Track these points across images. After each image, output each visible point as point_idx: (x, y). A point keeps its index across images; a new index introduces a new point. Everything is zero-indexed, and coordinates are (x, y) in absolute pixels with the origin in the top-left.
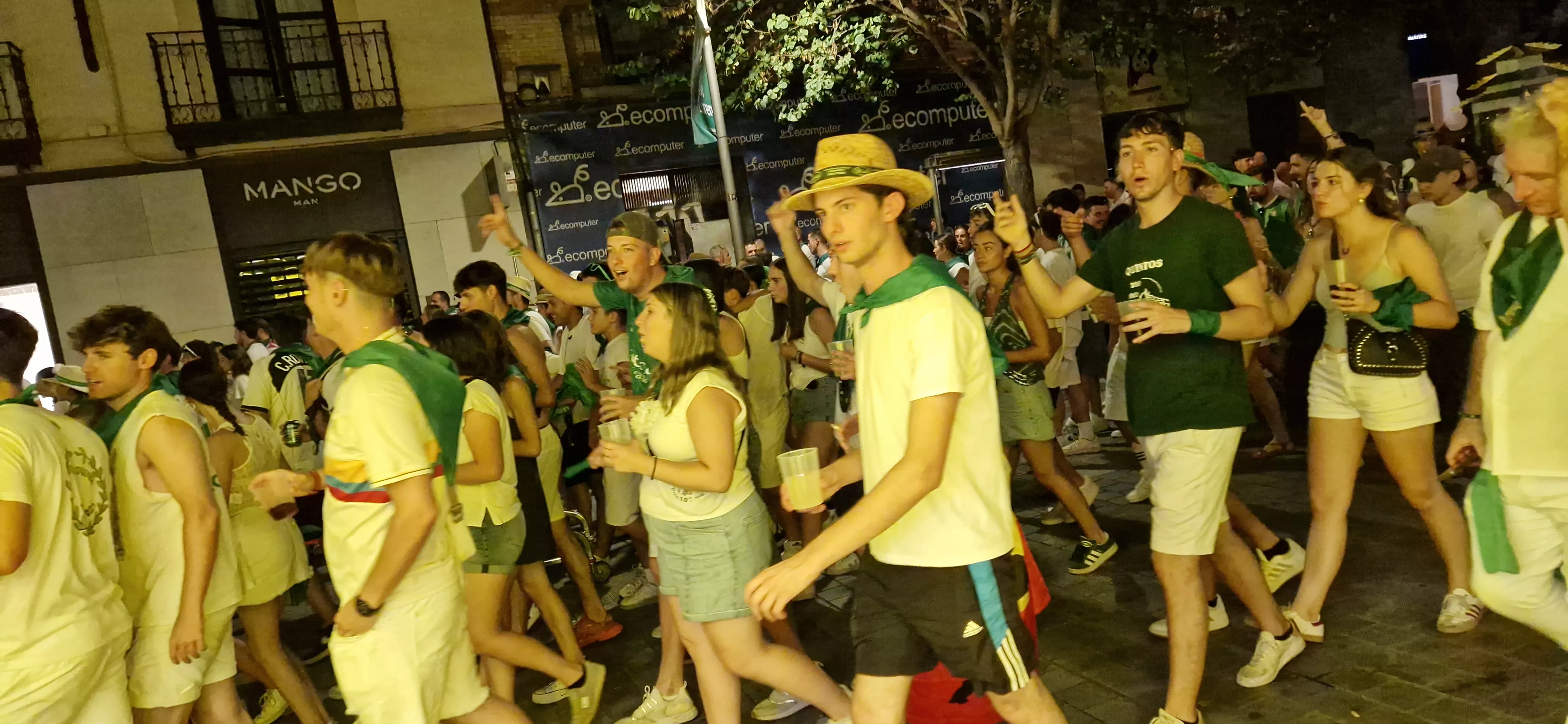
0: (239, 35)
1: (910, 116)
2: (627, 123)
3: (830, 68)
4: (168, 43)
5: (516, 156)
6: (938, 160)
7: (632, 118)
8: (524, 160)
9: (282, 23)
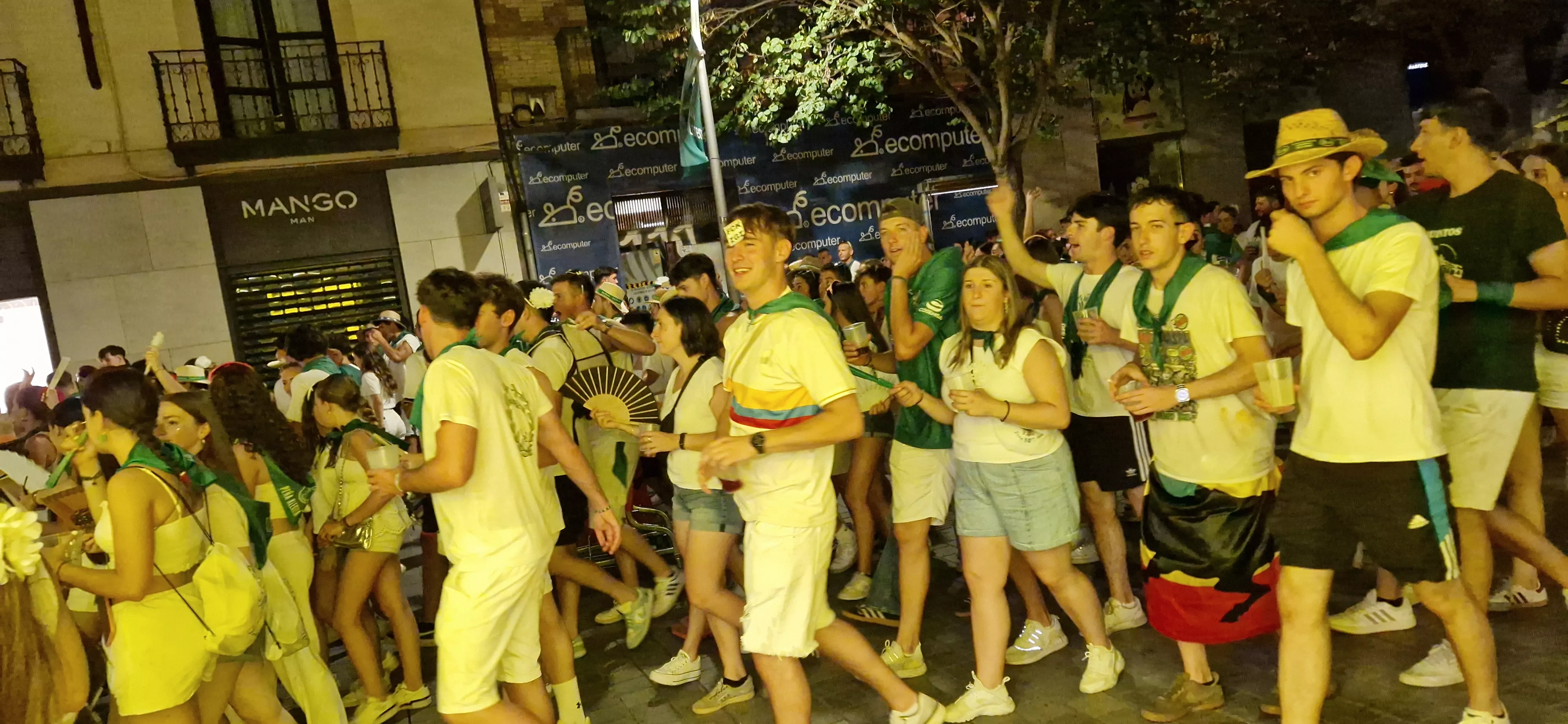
0: (240, 54)
1: (903, 141)
2: (621, 145)
3: (822, 92)
4: (170, 61)
5: (510, 176)
6: (931, 185)
7: (626, 140)
8: (518, 180)
9: (282, 43)
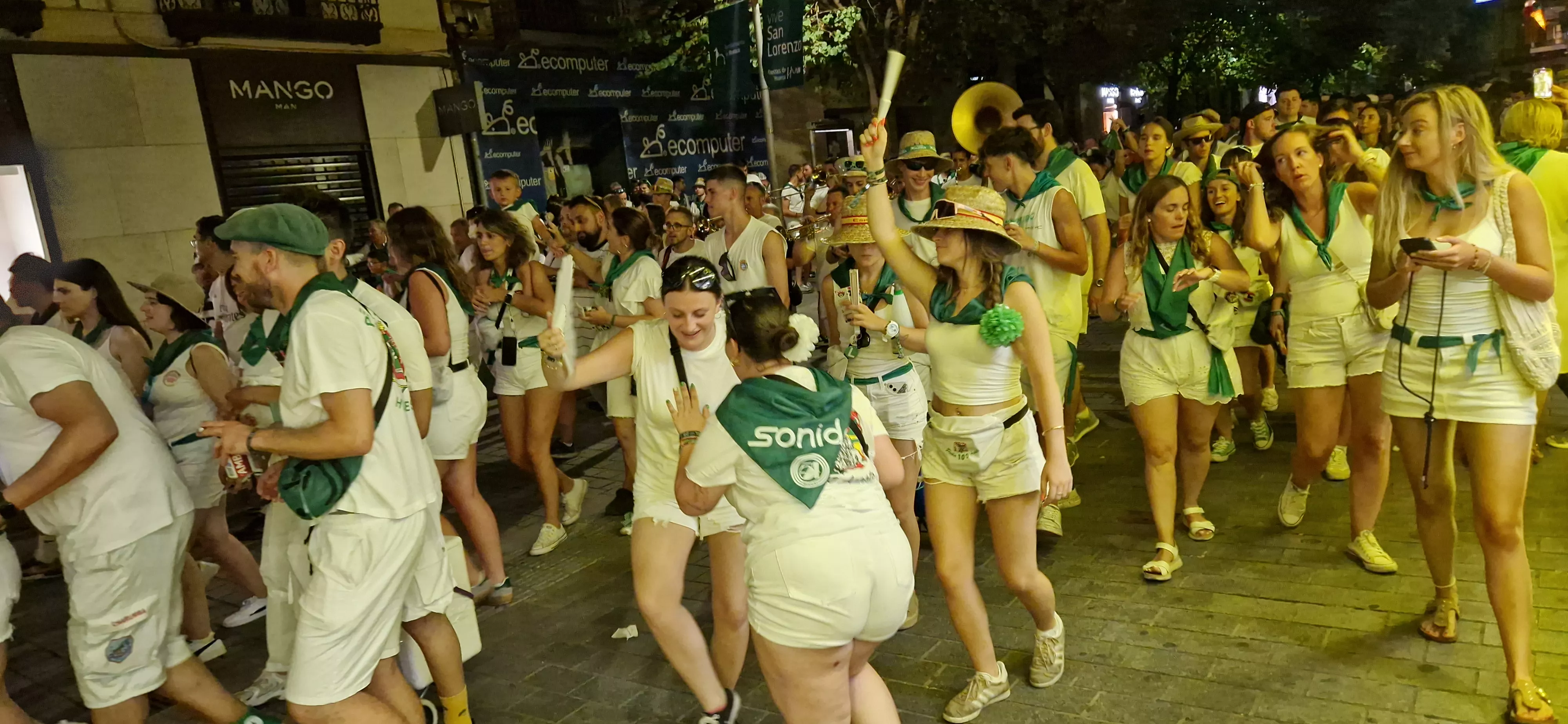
7: (543, 63)
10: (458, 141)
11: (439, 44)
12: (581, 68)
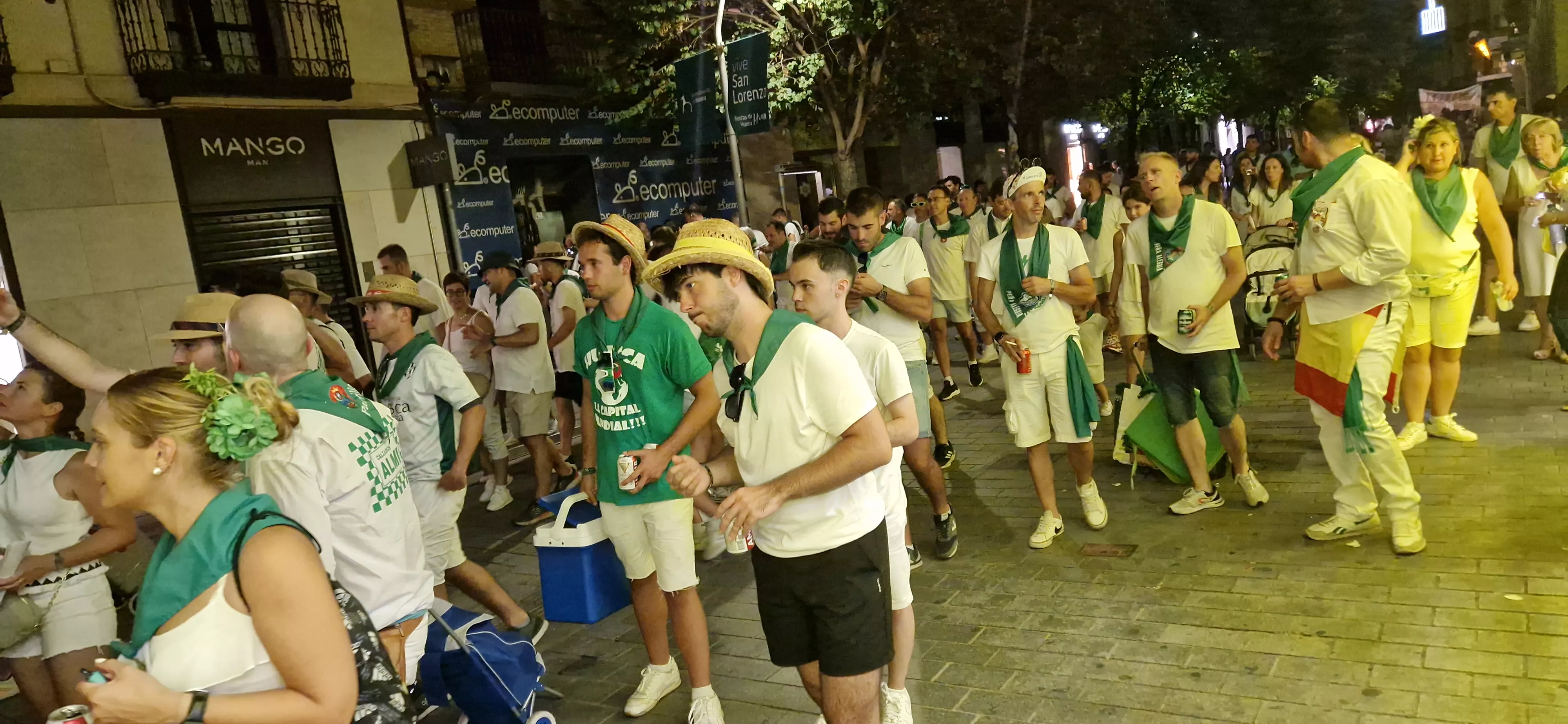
2: (511, 117)
7: (514, 113)
10: (430, 192)
11: (411, 97)
12: (552, 118)
